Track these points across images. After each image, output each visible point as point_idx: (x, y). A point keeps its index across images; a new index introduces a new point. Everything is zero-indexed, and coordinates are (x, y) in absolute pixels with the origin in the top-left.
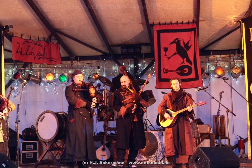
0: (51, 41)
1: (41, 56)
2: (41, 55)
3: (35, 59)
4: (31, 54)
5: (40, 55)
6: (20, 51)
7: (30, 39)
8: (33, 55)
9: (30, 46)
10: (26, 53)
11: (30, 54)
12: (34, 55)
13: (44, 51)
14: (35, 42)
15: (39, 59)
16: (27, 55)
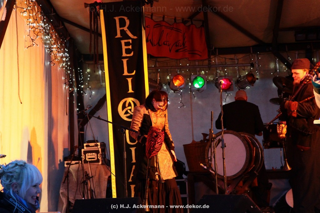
0: (192, 24)
1: (180, 48)
2: (179, 45)
3: (170, 51)
4: (166, 44)
5: (177, 45)
6: (150, 40)
7: (163, 20)
8: (168, 46)
9: (163, 31)
10: (159, 43)
11: (164, 44)
12: (170, 45)
13: (184, 39)
14: (170, 25)
15: (177, 51)
16: (159, 45)
